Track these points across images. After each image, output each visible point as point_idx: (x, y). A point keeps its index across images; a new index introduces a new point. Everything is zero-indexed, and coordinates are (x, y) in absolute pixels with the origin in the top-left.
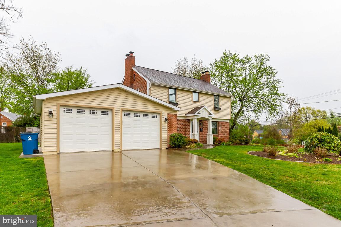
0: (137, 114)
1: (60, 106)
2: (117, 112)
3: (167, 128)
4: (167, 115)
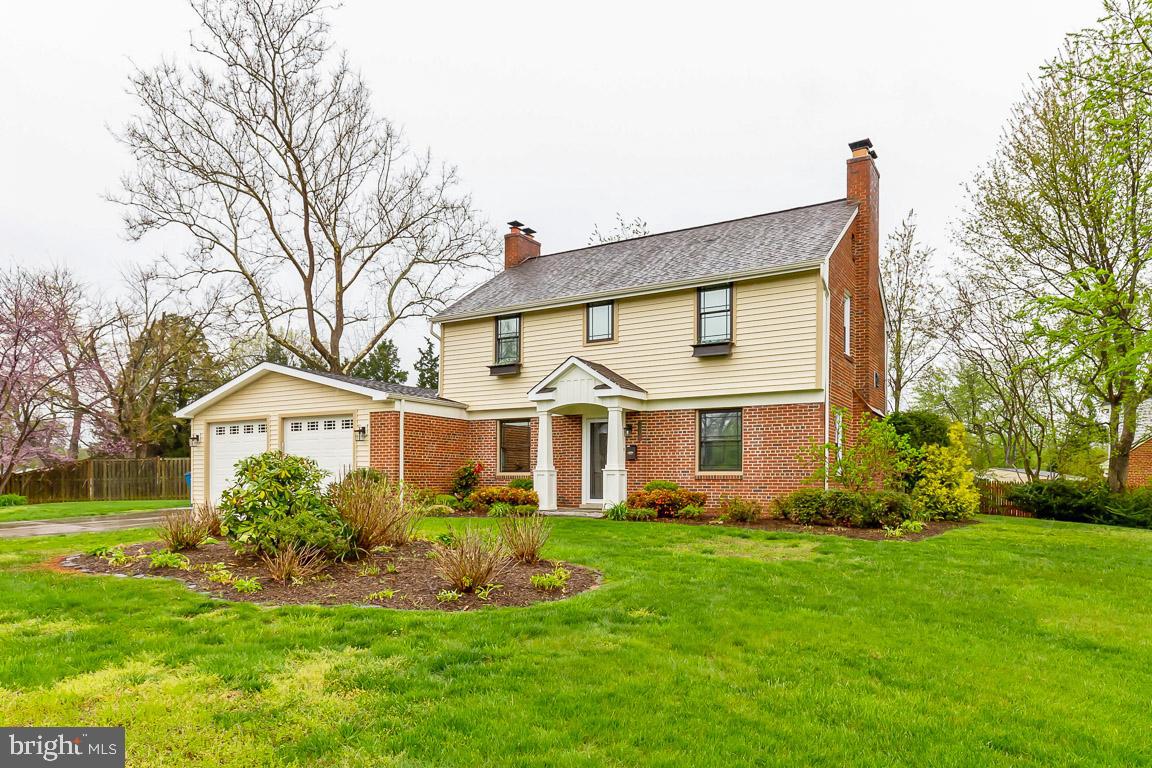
0: (313, 422)
1: (209, 424)
2: (274, 425)
3: (368, 454)
4: (368, 417)
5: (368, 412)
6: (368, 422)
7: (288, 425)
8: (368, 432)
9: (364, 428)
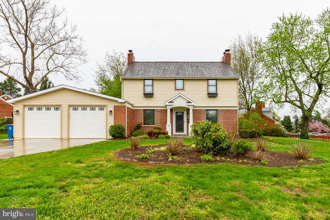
0: (84, 108)
1: (24, 106)
2: (65, 108)
3: (113, 119)
4: (113, 107)
5: (113, 105)
6: (113, 109)
7: (71, 108)
8: (113, 112)
9: (112, 111)
